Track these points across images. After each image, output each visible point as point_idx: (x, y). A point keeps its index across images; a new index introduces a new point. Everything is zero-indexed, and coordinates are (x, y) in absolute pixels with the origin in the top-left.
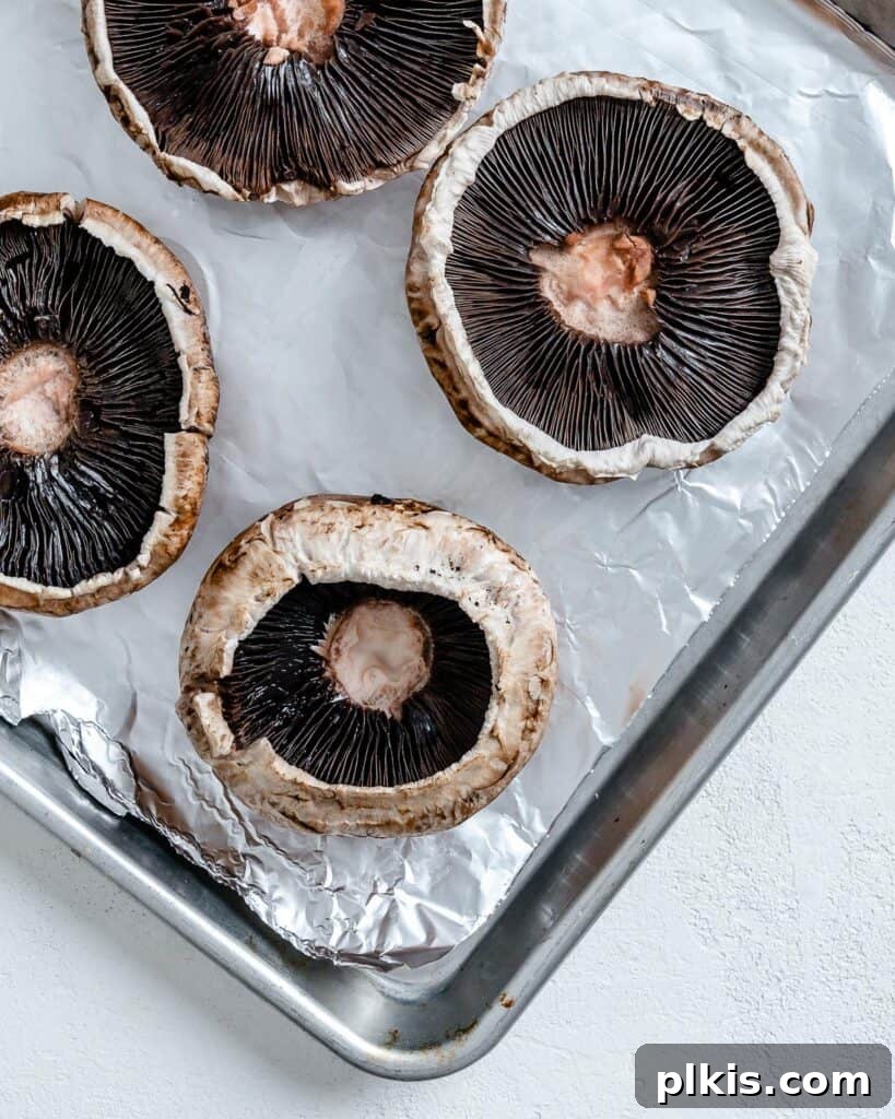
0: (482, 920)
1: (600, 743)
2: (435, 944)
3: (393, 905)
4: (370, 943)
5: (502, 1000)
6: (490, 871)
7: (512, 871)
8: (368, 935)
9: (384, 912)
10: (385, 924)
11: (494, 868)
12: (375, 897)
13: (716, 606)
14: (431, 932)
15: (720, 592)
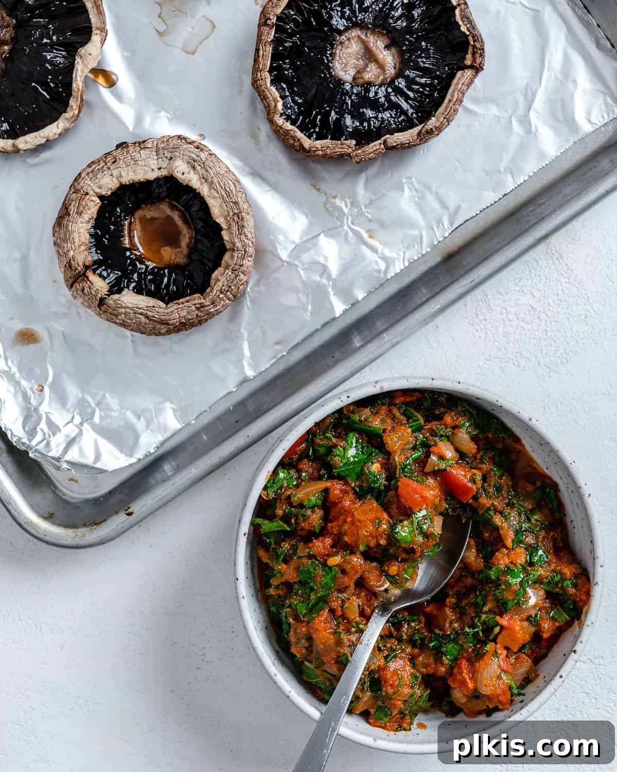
0: (133, 460)
1: (245, 373)
2: (98, 465)
3: (81, 433)
4: (57, 451)
5: (126, 510)
6: (148, 431)
7: (163, 437)
8: (57, 446)
9: (73, 435)
10: (71, 443)
11: (152, 430)
12: (71, 424)
13: (346, 309)
14: (98, 457)
15: (352, 302)
